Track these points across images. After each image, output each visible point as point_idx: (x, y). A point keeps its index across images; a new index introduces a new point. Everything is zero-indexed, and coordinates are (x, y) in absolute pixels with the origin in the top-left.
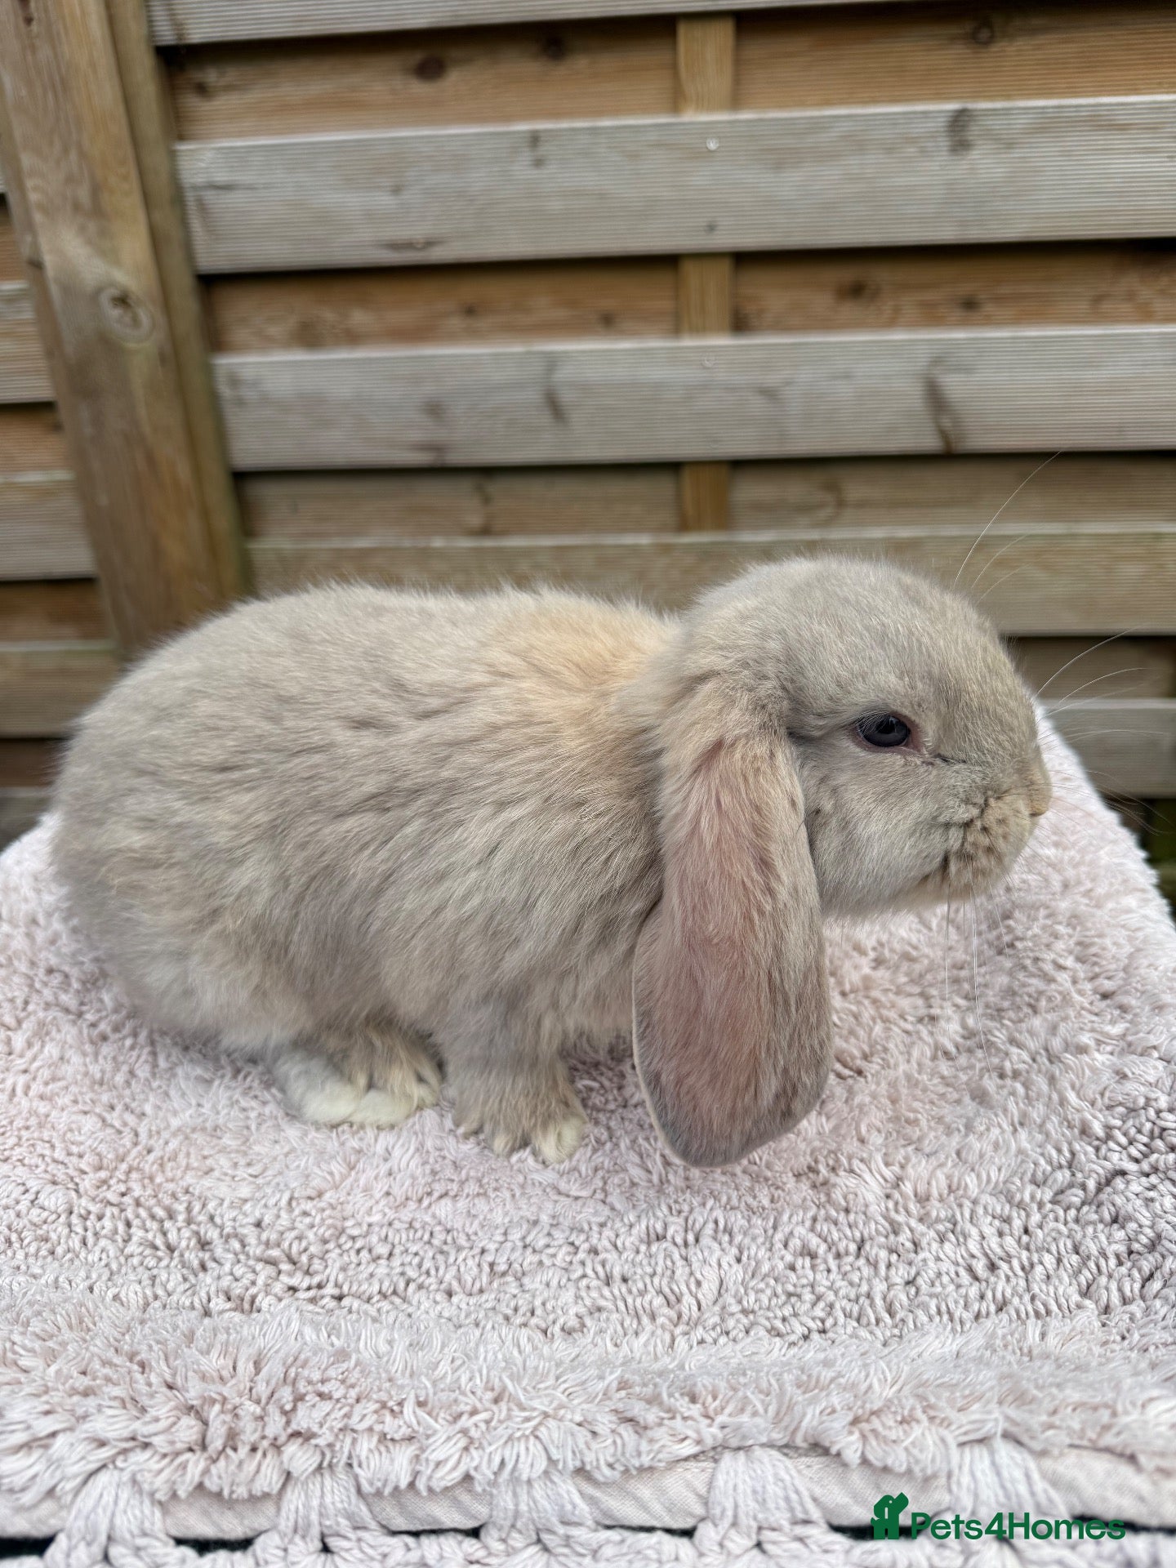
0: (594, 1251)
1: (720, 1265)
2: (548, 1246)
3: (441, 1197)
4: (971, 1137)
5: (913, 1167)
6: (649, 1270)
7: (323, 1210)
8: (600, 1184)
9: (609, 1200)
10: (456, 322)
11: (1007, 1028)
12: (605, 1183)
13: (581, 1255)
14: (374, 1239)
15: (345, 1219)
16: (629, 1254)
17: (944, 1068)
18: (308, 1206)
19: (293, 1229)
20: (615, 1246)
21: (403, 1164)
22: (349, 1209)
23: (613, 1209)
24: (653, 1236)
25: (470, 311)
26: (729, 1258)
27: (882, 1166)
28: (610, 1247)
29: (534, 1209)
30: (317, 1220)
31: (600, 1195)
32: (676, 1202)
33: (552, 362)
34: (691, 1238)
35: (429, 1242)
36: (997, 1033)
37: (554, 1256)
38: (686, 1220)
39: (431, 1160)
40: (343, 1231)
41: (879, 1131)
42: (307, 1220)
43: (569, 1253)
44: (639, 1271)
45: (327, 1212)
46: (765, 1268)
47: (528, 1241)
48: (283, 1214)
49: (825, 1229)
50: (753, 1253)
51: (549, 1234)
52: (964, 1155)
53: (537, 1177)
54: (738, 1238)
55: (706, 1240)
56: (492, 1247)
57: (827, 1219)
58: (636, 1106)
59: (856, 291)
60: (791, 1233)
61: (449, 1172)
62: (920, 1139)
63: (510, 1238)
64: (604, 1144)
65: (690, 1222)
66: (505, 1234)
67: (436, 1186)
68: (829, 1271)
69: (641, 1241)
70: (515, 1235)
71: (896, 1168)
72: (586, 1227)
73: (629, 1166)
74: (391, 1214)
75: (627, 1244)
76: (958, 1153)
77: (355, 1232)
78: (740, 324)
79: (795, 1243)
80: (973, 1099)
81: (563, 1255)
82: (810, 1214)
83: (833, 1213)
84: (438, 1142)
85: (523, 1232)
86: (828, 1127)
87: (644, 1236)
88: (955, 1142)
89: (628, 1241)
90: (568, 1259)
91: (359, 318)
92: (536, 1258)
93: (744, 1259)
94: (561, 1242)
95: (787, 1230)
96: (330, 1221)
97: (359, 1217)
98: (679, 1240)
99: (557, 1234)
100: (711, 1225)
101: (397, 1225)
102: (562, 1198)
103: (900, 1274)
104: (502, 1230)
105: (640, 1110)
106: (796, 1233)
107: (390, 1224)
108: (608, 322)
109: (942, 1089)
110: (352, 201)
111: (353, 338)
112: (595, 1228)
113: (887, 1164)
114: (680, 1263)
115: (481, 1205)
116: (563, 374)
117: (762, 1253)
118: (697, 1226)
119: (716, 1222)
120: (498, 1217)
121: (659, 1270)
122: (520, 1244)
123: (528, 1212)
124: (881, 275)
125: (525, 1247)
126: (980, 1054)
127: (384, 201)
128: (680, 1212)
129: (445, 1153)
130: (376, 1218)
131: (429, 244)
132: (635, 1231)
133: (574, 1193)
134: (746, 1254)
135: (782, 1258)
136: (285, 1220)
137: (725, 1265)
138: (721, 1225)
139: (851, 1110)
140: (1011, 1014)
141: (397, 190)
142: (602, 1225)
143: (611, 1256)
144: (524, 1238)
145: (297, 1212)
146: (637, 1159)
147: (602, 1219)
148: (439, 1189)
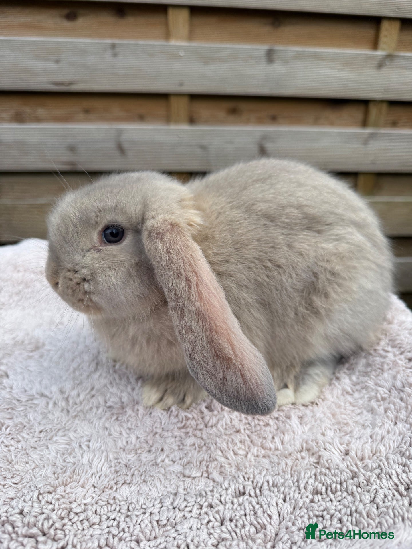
0: (211, 506)
1: (277, 505)
2: (186, 506)
3: (122, 484)
4: (377, 429)
5: (354, 444)
6: (243, 512)
7: (58, 499)
8: (205, 468)
9: (210, 476)
10: (81, 115)
11: (373, 379)
12: (207, 467)
13: (205, 509)
14: (90, 513)
15: (71, 503)
16: (229, 505)
17: (349, 398)
18: (49, 497)
19: (43, 513)
20: (221, 502)
21: (99, 469)
22: (73, 496)
23: (214, 481)
24: (238, 493)
25: (87, 111)
26: (280, 501)
27: (339, 445)
28: (219, 503)
29: (173, 486)
30: (56, 506)
31: (205, 475)
32: (246, 473)
33: (120, 132)
34: (258, 491)
35: (119, 512)
36: (370, 382)
37: (191, 511)
38: (253, 482)
39: (113, 465)
40: (70, 510)
41: (330, 429)
42: (51, 506)
43: (198, 509)
44: (238, 514)
45: (62, 500)
46: (301, 503)
47: (175, 504)
48: (35, 505)
49: (323, 479)
50: (292, 496)
51: (185, 500)
52: (374, 437)
53: (172, 469)
54: (282, 489)
55: (266, 492)
56: (156, 511)
57: (321, 473)
58: (212, 427)
59: (233, 111)
60: (307, 483)
61: (124, 470)
62: (351, 432)
63: (164, 504)
64: (202, 447)
65: (255, 483)
66: (161, 502)
67: (119, 479)
68: (331, 500)
69: (233, 497)
70: (167, 502)
71: (345, 446)
72: (204, 494)
73: (217, 457)
74: (96, 498)
75: (227, 500)
76: (371, 437)
77: (78, 510)
78: (192, 121)
79: (310, 488)
80: (368, 411)
81: (196, 511)
82: (313, 472)
83: (324, 470)
84: (115, 455)
85: (171, 500)
86: (307, 429)
87: (234, 494)
88: (369, 431)
89: (228, 497)
90: (198, 512)
91: (41, 112)
92: (181, 514)
93: (288, 499)
94: (193, 503)
95: (305, 481)
96: (63, 506)
97: (79, 501)
98: (253, 494)
99: (189, 499)
100: (266, 484)
101: (101, 503)
102: (187, 479)
103: (367, 498)
104: (158, 501)
105: (214, 429)
106: (309, 482)
107: (96, 503)
108: (141, 118)
109: (352, 408)
110: (39, 65)
111: (38, 120)
112: (209, 493)
113: (341, 444)
114: (257, 507)
115: (145, 488)
116: (125, 137)
117: (296, 495)
118: (259, 485)
119: (268, 482)
120: (155, 493)
121: (248, 512)
122: (171, 507)
123: (172, 489)
124: (243, 105)
125: (174, 508)
126: (364, 391)
127: (52, 65)
128: (248, 479)
129: (120, 460)
130: (88, 500)
131: (70, 84)
132: (229, 492)
133: (193, 475)
134: (288, 497)
135: (307, 497)
136: (37, 509)
137: (279, 504)
138: (271, 484)
139: (316, 421)
140: (374, 373)
141: (57, 61)
142: (212, 491)
143: (221, 507)
144: (172, 503)
145: (43, 502)
146: (220, 453)
147: (211, 488)
148: (121, 480)
